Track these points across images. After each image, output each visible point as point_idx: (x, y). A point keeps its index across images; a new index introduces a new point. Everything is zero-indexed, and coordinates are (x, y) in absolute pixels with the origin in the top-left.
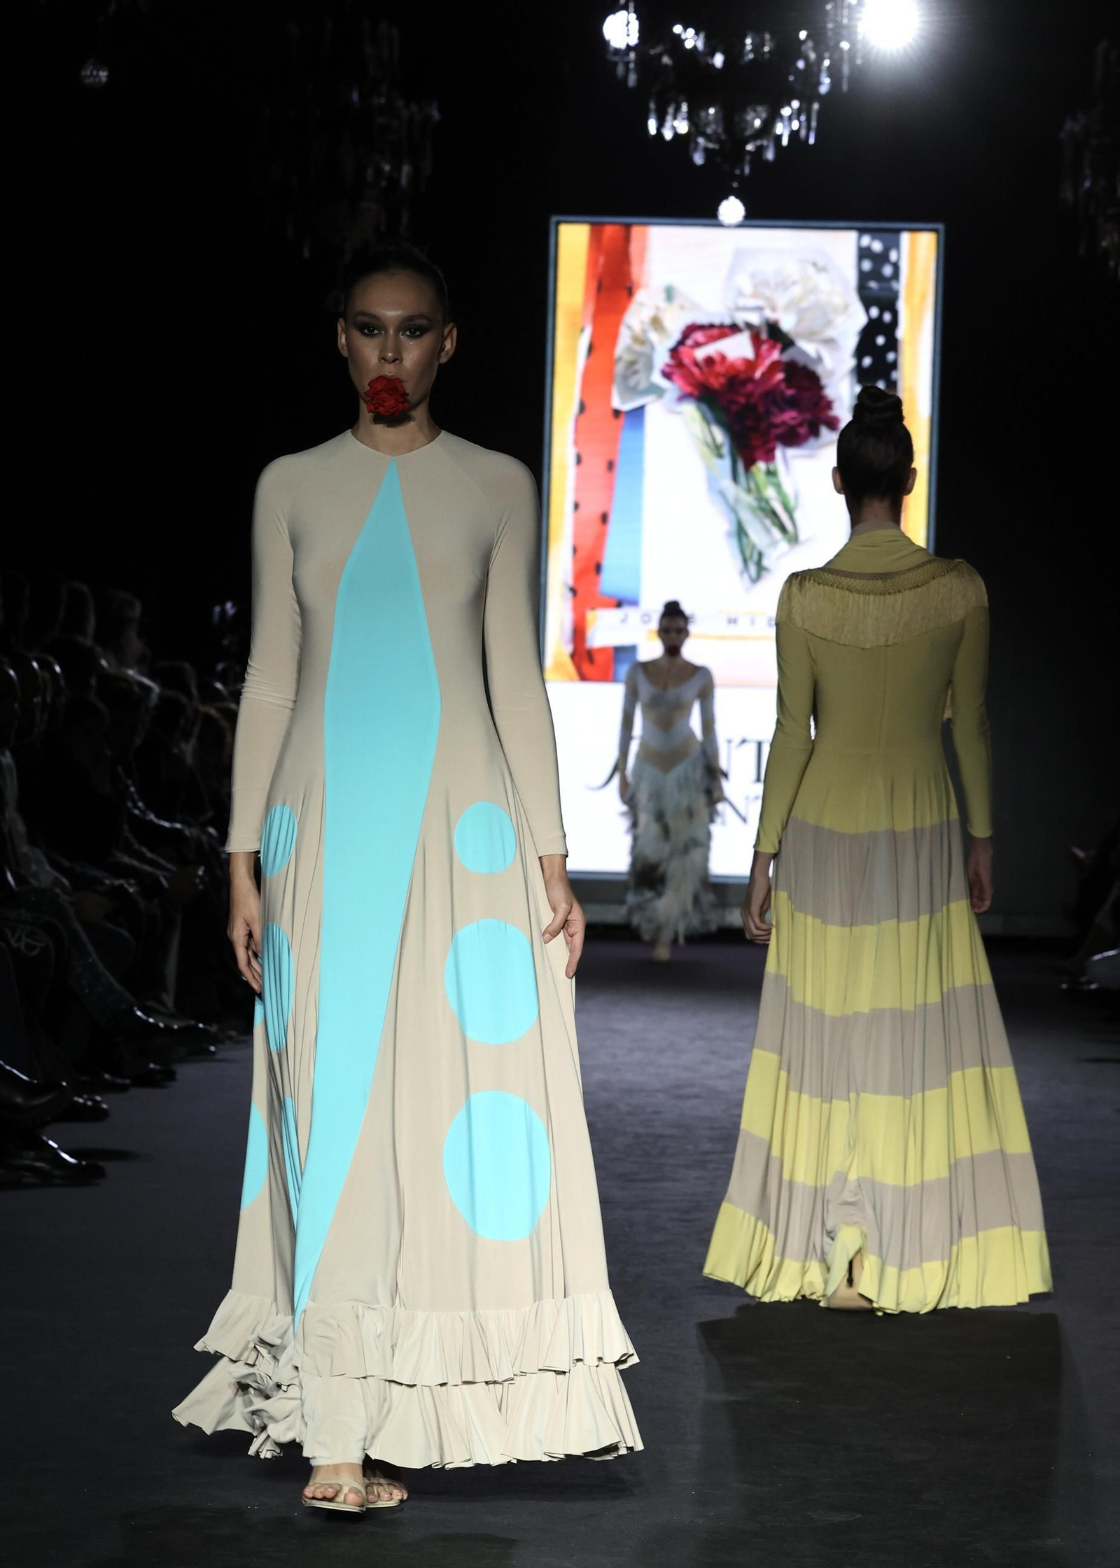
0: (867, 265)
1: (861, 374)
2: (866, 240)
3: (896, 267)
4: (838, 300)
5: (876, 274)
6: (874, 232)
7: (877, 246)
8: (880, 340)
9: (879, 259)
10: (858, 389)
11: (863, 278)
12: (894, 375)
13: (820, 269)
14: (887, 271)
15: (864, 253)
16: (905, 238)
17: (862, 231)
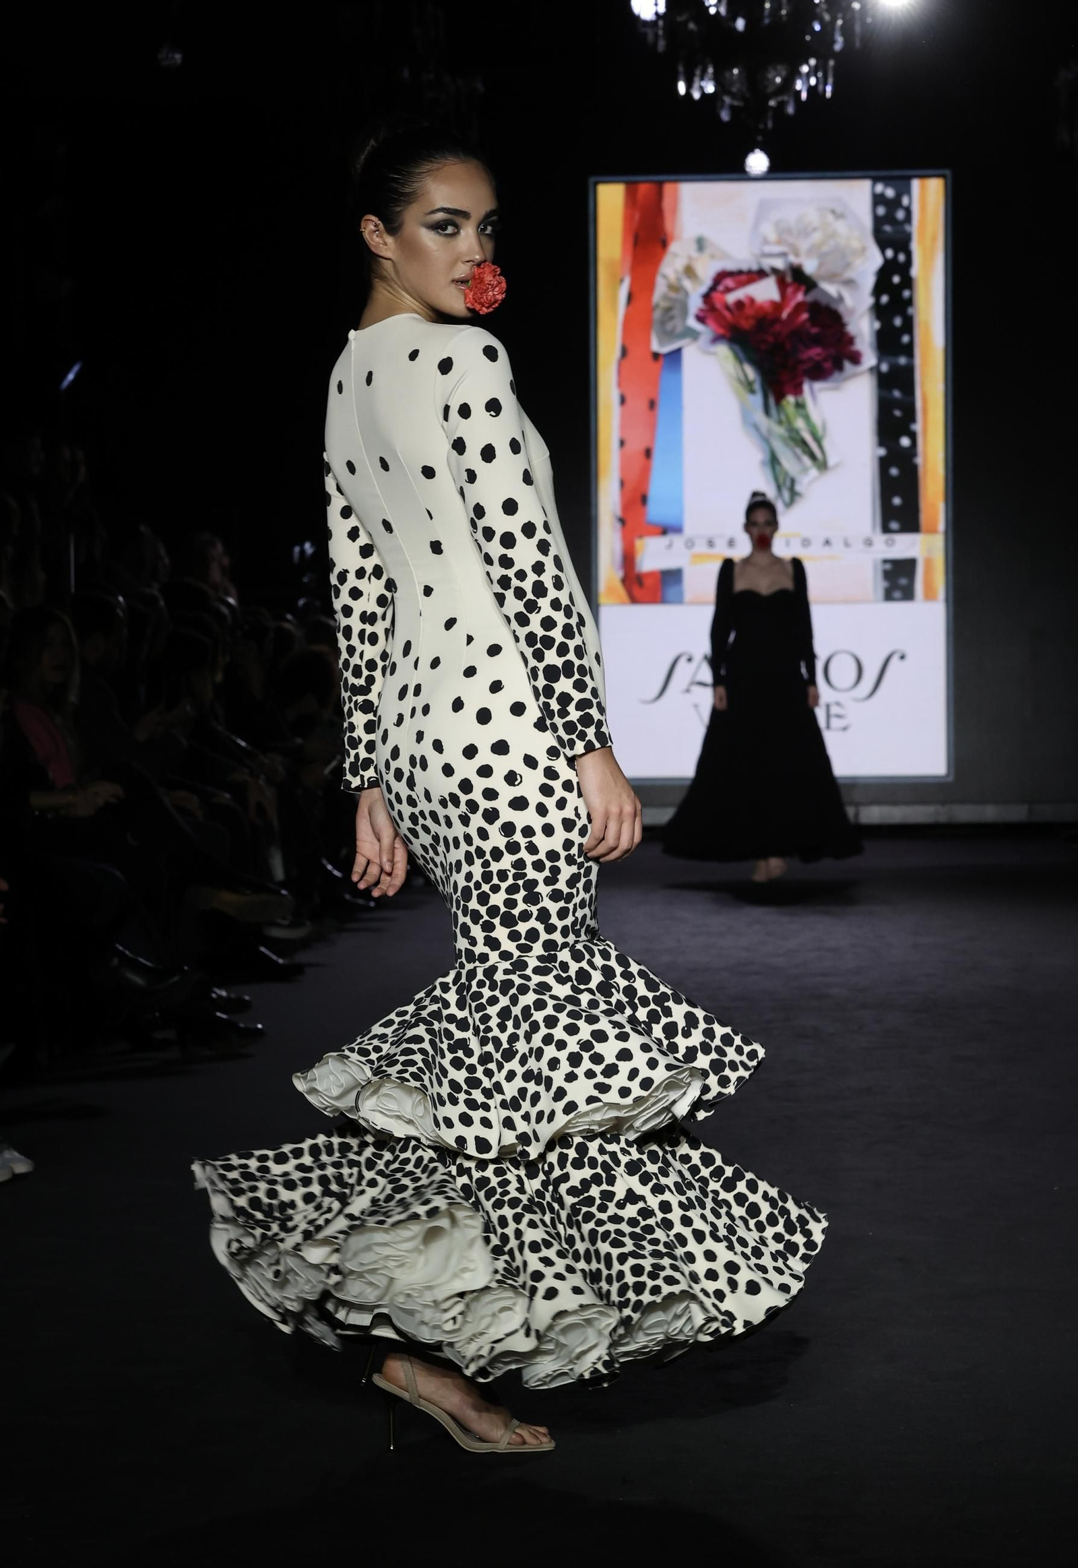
0: (881, 211)
1: (879, 311)
2: (879, 188)
3: (908, 211)
4: (855, 244)
5: (889, 218)
6: (887, 181)
7: (890, 193)
8: (897, 279)
9: (894, 204)
10: (876, 325)
11: (878, 222)
12: (911, 311)
13: (839, 216)
14: (900, 215)
15: (878, 200)
16: (916, 184)
17: (875, 180)
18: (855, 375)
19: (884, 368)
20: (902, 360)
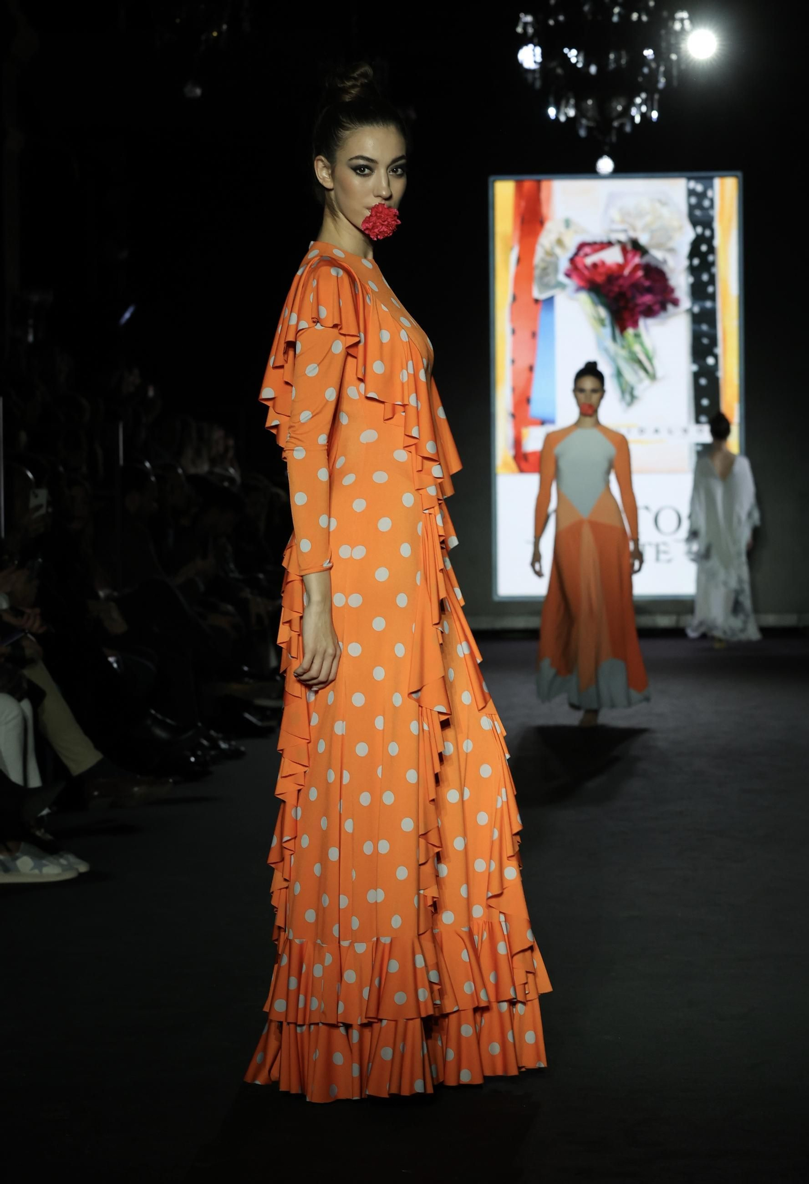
0: (693, 200)
1: (692, 270)
2: (692, 184)
3: (712, 201)
4: (676, 224)
5: (699, 206)
6: (697, 179)
7: (699, 188)
8: (704, 248)
9: (702, 196)
10: (691, 280)
11: (691, 208)
12: (714, 270)
13: (664, 203)
14: (706, 203)
15: (691, 193)
16: (717, 182)
17: (689, 179)
18: (675, 315)
19: (696, 309)
20: (708, 304)
